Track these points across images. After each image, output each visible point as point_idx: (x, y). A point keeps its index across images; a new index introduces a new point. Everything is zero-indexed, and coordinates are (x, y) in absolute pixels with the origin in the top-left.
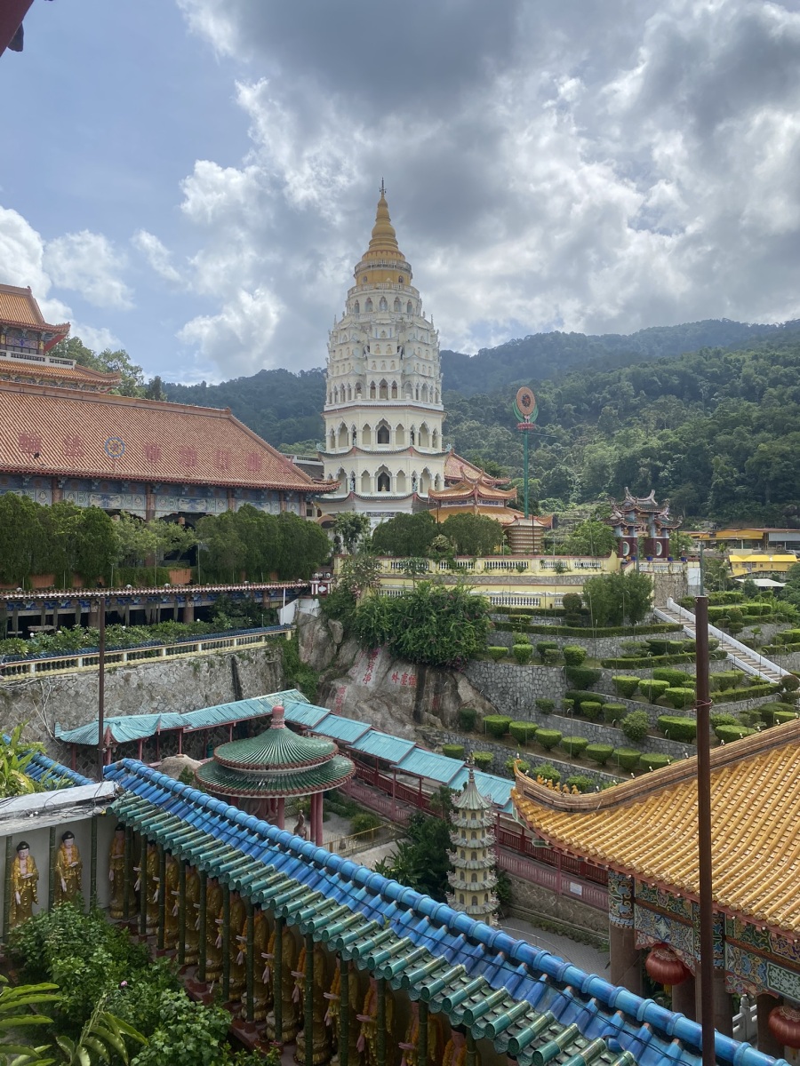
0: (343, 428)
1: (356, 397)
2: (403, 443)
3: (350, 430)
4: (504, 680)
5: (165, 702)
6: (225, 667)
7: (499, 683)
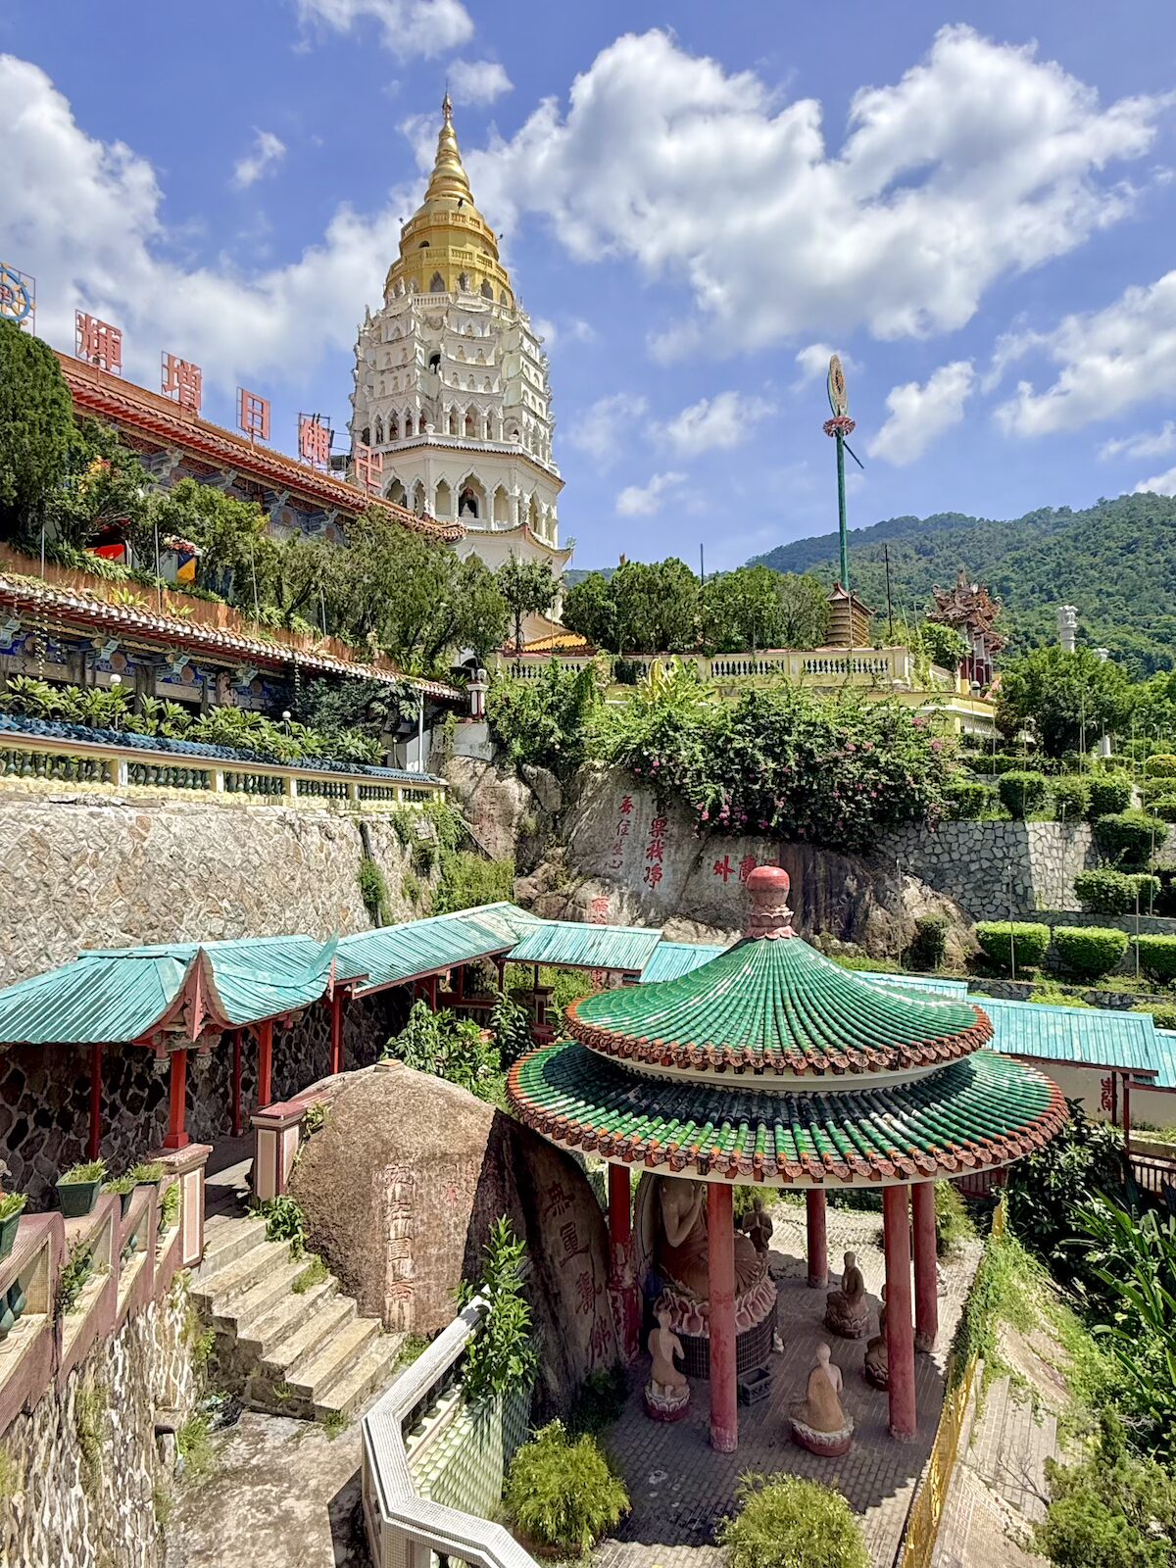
0: (396, 487)
1: (422, 431)
2: (508, 517)
3: (410, 491)
4: (984, 854)
5: (241, 919)
6: (350, 845)
7: (972, 861)
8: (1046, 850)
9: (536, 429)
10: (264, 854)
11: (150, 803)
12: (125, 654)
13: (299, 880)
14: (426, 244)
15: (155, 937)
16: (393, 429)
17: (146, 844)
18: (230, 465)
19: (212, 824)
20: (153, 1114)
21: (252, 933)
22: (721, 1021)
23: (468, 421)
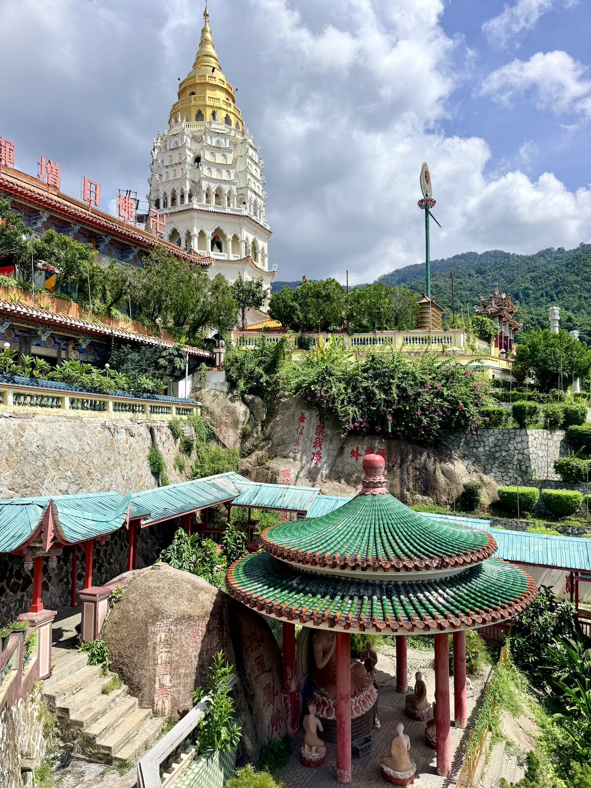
0: (174, 234)
1: (190, 201)
2: (239, 252)
3: (183, 236)
4: (503, 448)
5: (78, 482)
6: (143, 439)
7: (496, 452)
8: (538, 446)
9: (255, 202)
10: (93, 446)
11: (26, 416)
12: (14, 330)
13: (113, 460)
14: (193, 93)
15: (28, 492)
16: (174, 200)
17: (23, 440)
18: (77, 221)
19: (62, 428)
20: (25, 593)
21: (85, 490)
22: (345, 540)
23: (217, 196)
